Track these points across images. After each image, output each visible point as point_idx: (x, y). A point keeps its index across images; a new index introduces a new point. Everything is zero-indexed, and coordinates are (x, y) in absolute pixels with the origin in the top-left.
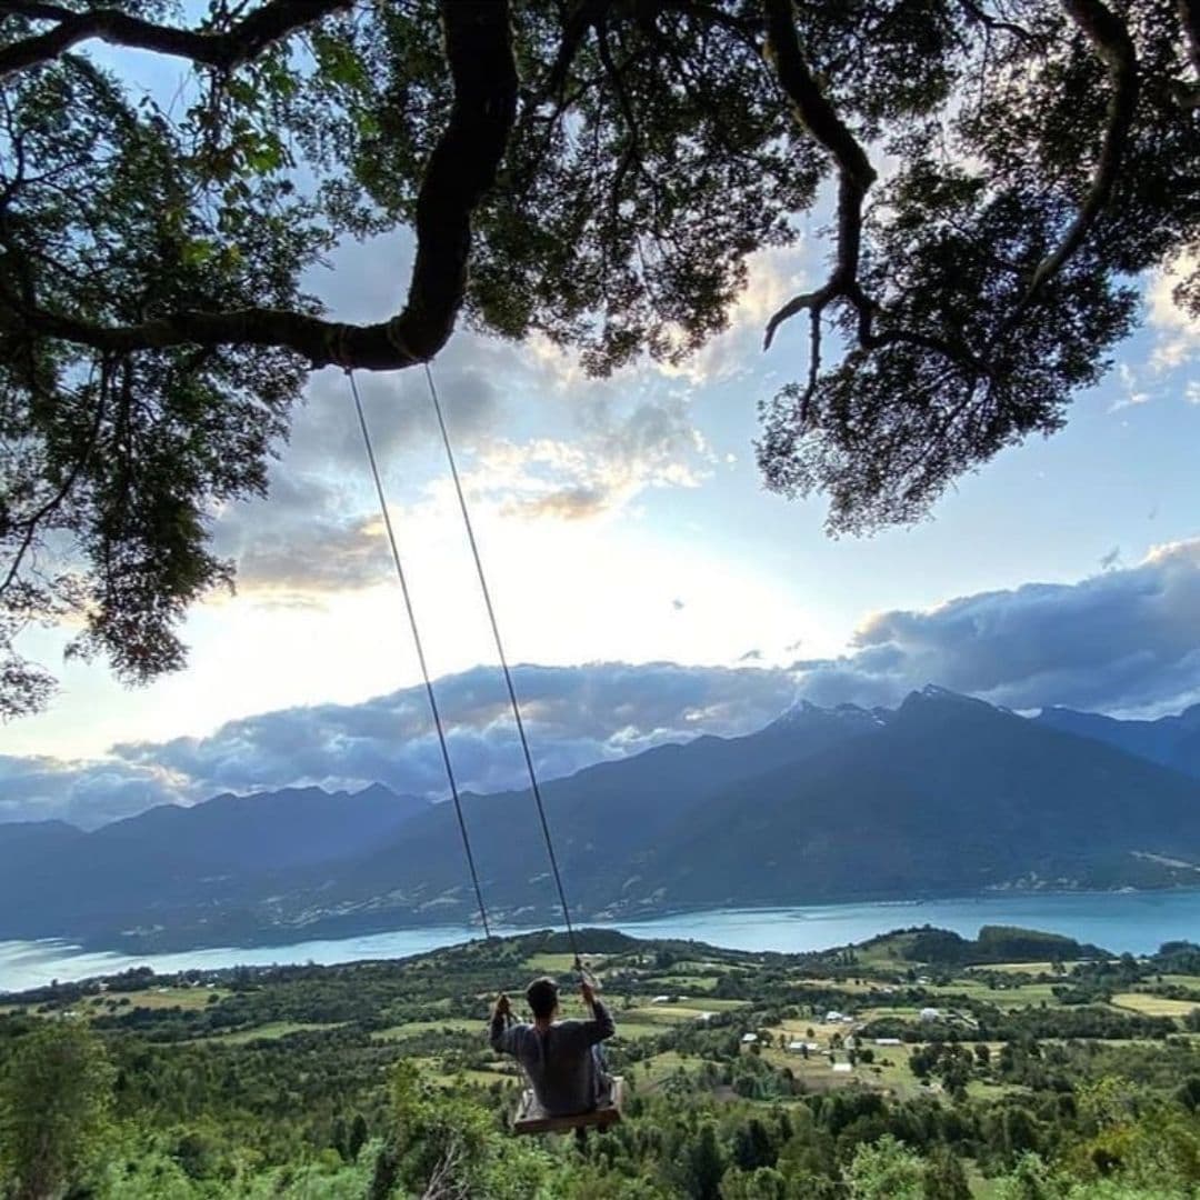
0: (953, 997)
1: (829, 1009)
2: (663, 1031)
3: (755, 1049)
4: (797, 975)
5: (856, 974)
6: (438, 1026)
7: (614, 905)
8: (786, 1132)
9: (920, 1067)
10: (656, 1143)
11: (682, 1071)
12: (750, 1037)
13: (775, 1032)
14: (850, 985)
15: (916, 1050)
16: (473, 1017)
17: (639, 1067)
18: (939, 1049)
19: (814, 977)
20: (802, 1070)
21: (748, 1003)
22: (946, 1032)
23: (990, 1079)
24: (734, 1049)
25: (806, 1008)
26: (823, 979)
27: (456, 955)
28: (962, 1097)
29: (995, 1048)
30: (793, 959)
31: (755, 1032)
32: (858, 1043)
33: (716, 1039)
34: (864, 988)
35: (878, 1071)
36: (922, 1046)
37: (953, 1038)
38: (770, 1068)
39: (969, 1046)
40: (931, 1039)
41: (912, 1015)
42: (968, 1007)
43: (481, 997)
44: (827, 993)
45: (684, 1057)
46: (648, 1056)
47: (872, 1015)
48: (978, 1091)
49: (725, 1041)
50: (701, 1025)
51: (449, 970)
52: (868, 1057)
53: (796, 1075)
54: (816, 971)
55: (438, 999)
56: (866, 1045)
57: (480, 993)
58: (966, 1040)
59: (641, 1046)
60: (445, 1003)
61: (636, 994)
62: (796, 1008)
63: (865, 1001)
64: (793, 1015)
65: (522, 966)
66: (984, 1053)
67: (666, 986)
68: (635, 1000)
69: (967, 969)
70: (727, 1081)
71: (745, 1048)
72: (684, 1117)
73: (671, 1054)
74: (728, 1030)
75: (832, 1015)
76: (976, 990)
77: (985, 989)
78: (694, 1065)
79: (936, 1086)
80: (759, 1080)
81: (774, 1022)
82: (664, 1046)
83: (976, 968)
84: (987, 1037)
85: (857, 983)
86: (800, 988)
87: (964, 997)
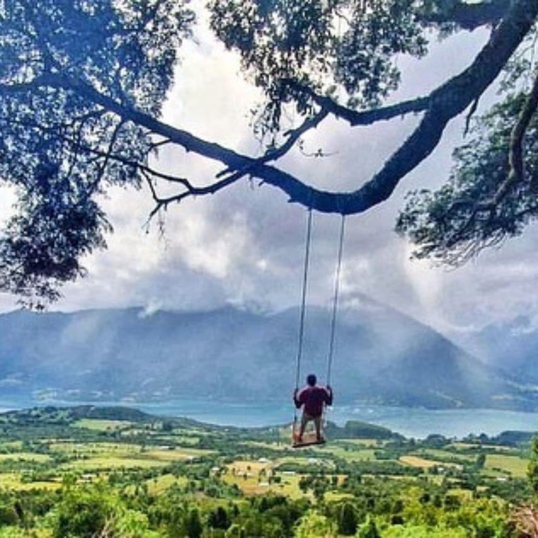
0: (326, 454)
1: (260, 457)
2: (164, 465)
3: (218, 475)
4: (246, 439)
5: (278, 440)
6: (15, 457)
7: (135, 394)
8: (236, 512)
9: (303, 486)
11: (176, 484)
12: (216, 469)
13: (230, 467)
14: (274, 446)
15: (303, 478)
16: (38, 452)
17: (150, 482)
18: (314, 478)
19: (254, 440)
20: (242, 485)
21: (216, 452)
22: (319, 470)
23: (336, 491)
24: (206, 474)
25: (248, 456)
26: (260, 441)
27: (24, 416)
28: (322, 498)
29: (341, 478)
30: (244, 430)
31: (219, 466)
32: (274, 474)
33: (197, 469)
34: (281, 447)
35: (282, 486)
36: (306, 476)
37: (322, 473)
38: (226, 484)
39: (329, 477)
40: (312, 473)
41: (303, 461)
42: (333, 459)
43: (44, 441)
44: (261, 449)
45: (177, 477)
46: (156, 476)
47: (283, 460)
48: (329, 496)
49: (202, 470)
50: (188, 462)
51: (18, 424)
52: (278, 480)
53: (240, 487)
54: (255, 437)
55: (13, 441)
56: (278, 474)
57: (43, 438)
58: (328, 473)
59: (152, 471)
60: (18, 444)
61: (149, 445)
62: (243, 455)
63: (280, 454)
64: (240, 459)
65: (71, 425)
66: (335, 480)
67: (168, 441)
68: (147, 448)
69: (336, 441)
70: (201, 489)
71: (212, 474)
73: (170, 476)
74: (204, 465)
75: (262, 459)
76: (338, 452)
77: (342, 450)
78: (183, 482)
79: (310, 494)
80: (219, 489)
81: (230, 462)
82: (165, 472)
83: (341, 440)
84: (338, 472)
85: (278, 445)
86: (246, 446)
87: (331, 454)
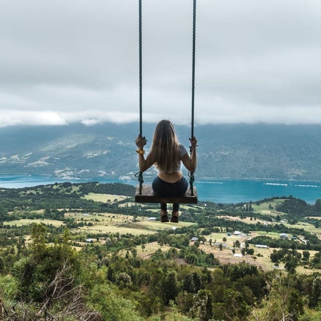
0: (296, 229)
1: (235, 230)
2: (152, 233)
3: (197, 244)
4: (222, 213)
5: (253, 216)
6: (38, 222)
7: (131, 173)
8: (209, 279)
9: (275, 258)
10: (147, 278)
11: (160, 250)
12: (195, 239)
13: (208, 238)
14: (247, 220)
15: (275, 251)
16: (55, 219)
17: (139, 248)
18: (286, 252)
19: (229, 215)
21: (196, 224)
22: (291, 244)
23: (307, 266)
24: (186, 243)
25: (224, 229)
26: (234, 216)
27: (48, 189)
28: (293, 272)
29: (312, 253)
30: (221, 206)
31: (198, 237)
32: (247, 246)
33: (178, 238)
34: (254, 222)
35: (255, 258)
36: (278, 249)
37: (293, 247)
38: (203, 253)
39: (301, 252)
40: (282, 247)
41: (275, 236)
42: (303, 235)
43: (60, 210)
44: (236, 222)
45: (162, 245)
46: (144, 243)
47: (255, 234)
48: (300, 270)
49: (183, 240)
50: (171, 232)
51: (42, 196)
52: (251, 252)
53: (215, 257)
54: (230, 212)
55: (38, 209)
56: (251, 247)
57: (60, 208)
58: (299, 248)
59: (140, 238)
60: (41, 212)
61: (140, 216)
62: (219, 228)
63: (253, 228)
64: (217, 231)
65: (82, 198)
66: (307, 255)
67: (155, 213)
68: (139, 218)
69: (306, 218)
70: (181, 257)
71: (192, 244)
72: (160, 269)
73: (156, 243)
74: (184, 235)
75: (236, 232)
76: (309, 228)
77: (313, 227)
78: (166, 249)
79: (282, 266)
80: (196, 257)
81: (208, 234)
82: (152, 239)
83: (310, 218)
84: (308, 247)
85: (251, 219)
86: (223, 220)
87: (302, 230)
